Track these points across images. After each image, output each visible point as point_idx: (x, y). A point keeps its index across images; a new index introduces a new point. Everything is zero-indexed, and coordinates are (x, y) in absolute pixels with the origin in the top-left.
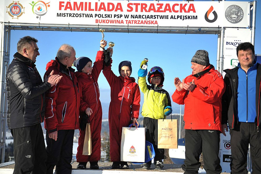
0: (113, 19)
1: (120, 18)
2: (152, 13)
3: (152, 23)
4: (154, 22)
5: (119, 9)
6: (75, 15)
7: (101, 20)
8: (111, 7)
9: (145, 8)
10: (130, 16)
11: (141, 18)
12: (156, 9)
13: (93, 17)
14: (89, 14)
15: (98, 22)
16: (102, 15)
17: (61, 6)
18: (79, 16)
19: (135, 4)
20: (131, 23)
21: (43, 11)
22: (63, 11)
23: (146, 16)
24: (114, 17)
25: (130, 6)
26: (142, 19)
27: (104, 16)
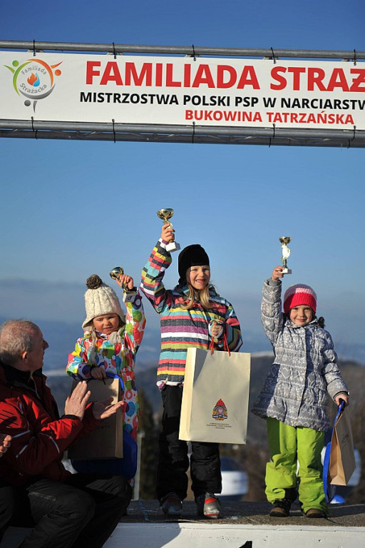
0: (232, 108)
1: (253, 106)
2: (338, 94)
3: (340, 122)
4: (344, 119)
5: (249, 82)
6: (129, 97)
7: (202, 112)
8: (227, 77)
9: (319, 81)
10: (278, 103)
11: (308, 107)
12: (350, 84)
13: (177, 103)
14: (168, 96)
15: (191, 118)
16: (204, 97)
17: (90, 74)
18: (141, 100)
19: (291, 69)
20: (281, 121)
21: (41, 85)
22: (96, 87)
23: (321, 101)
24: (236, 105)
25: (279, 73)
26: (311, 110)
27: (208, 101)
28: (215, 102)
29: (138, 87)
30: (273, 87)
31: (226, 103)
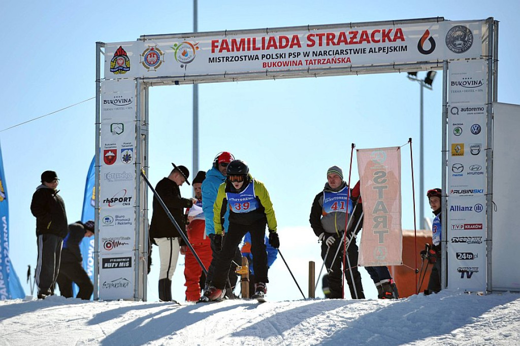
28: (278, 57)
29: (238, 52)
30: (308, 45)
31: (284, 57)
